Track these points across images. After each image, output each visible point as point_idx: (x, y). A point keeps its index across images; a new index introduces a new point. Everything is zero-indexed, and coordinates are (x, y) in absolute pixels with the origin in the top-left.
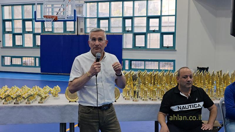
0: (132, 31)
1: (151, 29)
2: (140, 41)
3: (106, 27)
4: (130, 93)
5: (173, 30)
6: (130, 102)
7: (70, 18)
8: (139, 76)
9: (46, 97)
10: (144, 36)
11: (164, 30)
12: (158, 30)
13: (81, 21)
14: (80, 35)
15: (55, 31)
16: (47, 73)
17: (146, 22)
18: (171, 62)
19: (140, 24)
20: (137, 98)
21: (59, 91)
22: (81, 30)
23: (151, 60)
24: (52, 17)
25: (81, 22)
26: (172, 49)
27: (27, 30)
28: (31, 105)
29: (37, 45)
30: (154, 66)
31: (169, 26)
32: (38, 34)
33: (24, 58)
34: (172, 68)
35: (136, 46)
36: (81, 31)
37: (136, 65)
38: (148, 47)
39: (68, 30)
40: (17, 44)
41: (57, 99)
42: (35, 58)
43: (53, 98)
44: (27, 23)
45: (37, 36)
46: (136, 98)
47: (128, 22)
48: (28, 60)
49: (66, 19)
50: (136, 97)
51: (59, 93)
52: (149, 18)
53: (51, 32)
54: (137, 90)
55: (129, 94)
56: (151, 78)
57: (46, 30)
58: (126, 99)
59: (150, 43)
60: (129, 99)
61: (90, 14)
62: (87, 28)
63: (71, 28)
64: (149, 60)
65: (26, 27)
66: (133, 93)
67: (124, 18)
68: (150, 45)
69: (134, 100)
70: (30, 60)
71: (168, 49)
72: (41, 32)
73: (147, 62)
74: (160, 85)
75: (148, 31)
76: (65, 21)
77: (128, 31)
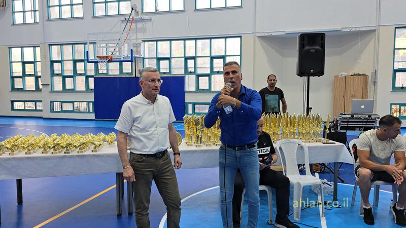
0: (194, 73)
1: (215, 70)
2: (204, 83)
3: (166, 69)
4: (193, 138)
6: (193, 148)
7: (127, 58)
8: (202, 120)
9: (100, 145)
10: (208, 77)
13: (139, 61)
15: (111, 73)
17: (209, 63)
19: (203, 65)
21: (115, 138)
24: (107, 57)
25: (138, 63)
27: (78, 72)
28: (84, 154)
29: (90, 88)
32: (91, 76)
33: (76, 103)
35: (200, 88)
37: (199, 109)
38: (212, 89)
39: (124, 71)
40: (67, 87)
42: (89, 103)
43: (108, 146)
44: (78, 64)
45: (90, 79)
46: (199, 144)
47: (191, 63)
48: (81, 105)
49: (122, 60)
50: (199, 142)
52: (212, 58)
53: (106, 74)
54: (200, 135)
55: (191, 140)
57: (100, 72)
58: (189, 145)
59: (215, 85)
60: (191, 145)
61: (149, 54)
63: (128, 69)
65: (78, 68)
66: (196, 138)
67: (186, 59)
68: (215, 87)
69: (197, 146)
70: (83, 106)
72: (94, 74)
75: (212, 72)
76: (121, 62)
77: (191, 73)
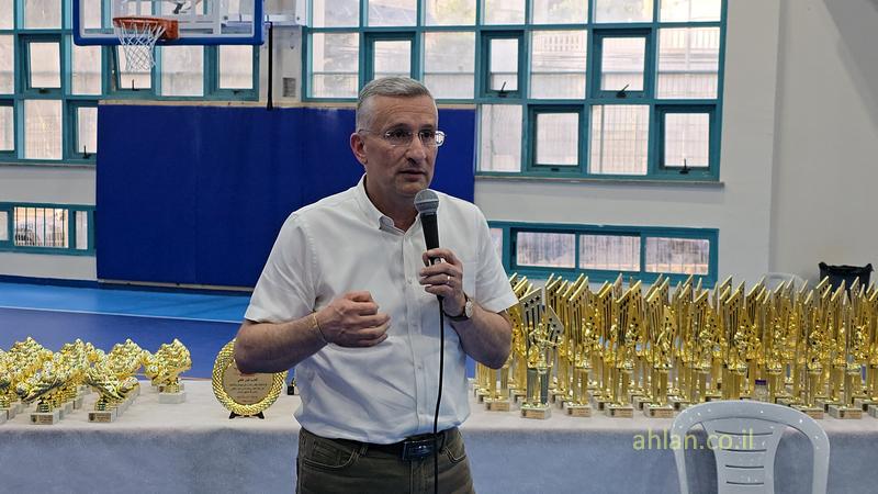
0: (518, 95)
1: (610, 85)
2: (557, 140)
4: (510, 378)
5: (708, 92)
6: (512, 421)
7: (237, 30)
8: (553, 303)
9: (123, 393)
10: (574, 117)
11: (666, 90)
12: (641, 89)
13: (287, 43)
14: (278, 109)
15: (167, 90)
16: (126, 283)
17: (585, 54)
18: (699, 241)
20: (544, 401)
21: (184, 364)
22: (286, 87)
23: (606, 227)
25: (285, 51)
26: (706, 176)
27: (36, 83)
28: (57, 426)
29: (81, 150)
30: (620, 256)
31: (691, 73)
32: (89, 102)
33: (21, 211)
34: (702, 268)
35: (541, 160)
36: (287, 92)
37: (535, 251)
38: (594, 168)
39: (224, 84)
41: (172, 402)
42: (73, 210)
43: (157, 396)
45: (82, 111)
46: (536, 405)
47: (504, 54)
48: (39, 221)
49: (218, 33)
50: (537, 397)
51: (185, 375)
52: (598, 33)
53: (149, 93)
54: (541, 364)
55: (504, 386)
56: (608, 311)
57: (125, 83)
58: (493, 406)
59: (605, 149)
60: (503, 408)
61: (330, 13)
62: (312, 75)
63: (239, 76)
64: (597, 227)
66: (522, 381)
67: (487, 35)
68: (604, 158)
69: (529, 414)
70: (49, 222)
71: (683, 179)
72: (100, 93)
73: (586, 239)
74: (649, 344)
75: (597, 94)
76: (212, 45)
77: (503, 95)
